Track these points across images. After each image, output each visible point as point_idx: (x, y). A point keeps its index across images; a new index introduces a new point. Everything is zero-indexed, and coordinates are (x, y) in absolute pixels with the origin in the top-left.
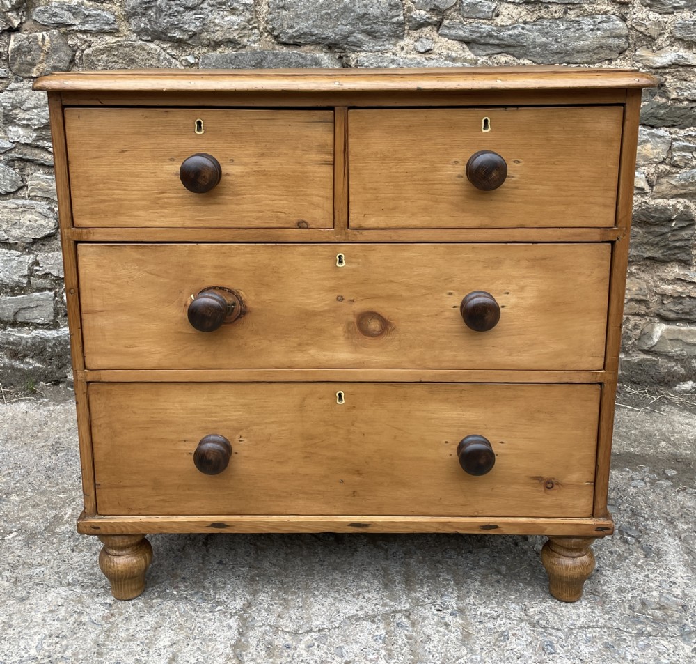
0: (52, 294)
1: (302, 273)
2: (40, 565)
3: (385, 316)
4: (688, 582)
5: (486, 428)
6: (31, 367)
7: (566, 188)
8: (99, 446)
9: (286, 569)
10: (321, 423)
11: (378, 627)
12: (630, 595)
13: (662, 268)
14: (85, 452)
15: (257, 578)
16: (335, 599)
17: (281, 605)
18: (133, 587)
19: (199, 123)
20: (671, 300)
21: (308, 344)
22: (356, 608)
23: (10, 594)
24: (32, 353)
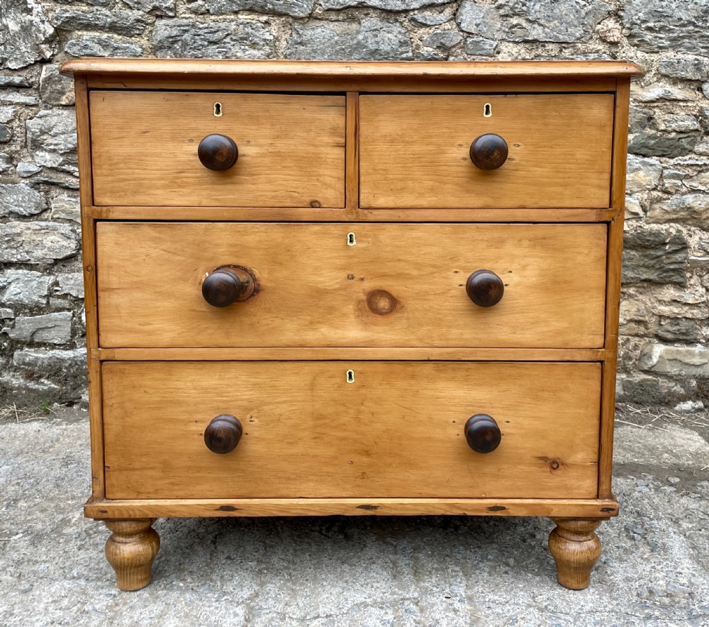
0: (70, 314)
1: (314, 252)
2: (45, 562)
3: (394, 294)
4: (694, 572)
5: (493, 408)
6: (45, 388)
7: (563, 170)
8: (110, 427)
9: (294, 563)
10: (332, 403)
11: (387, 613)
12: (637, 583)
13: (658, 290)
14: (96, 432)
15: (265, 572)
16: (343, 588)
17: (289, 594)
18: (139, 577)
19: (218, 106)
20: (668, 321)
21: (319, 323)
22: (365, 596)
23: (13, 587)
24: (47, 374)
